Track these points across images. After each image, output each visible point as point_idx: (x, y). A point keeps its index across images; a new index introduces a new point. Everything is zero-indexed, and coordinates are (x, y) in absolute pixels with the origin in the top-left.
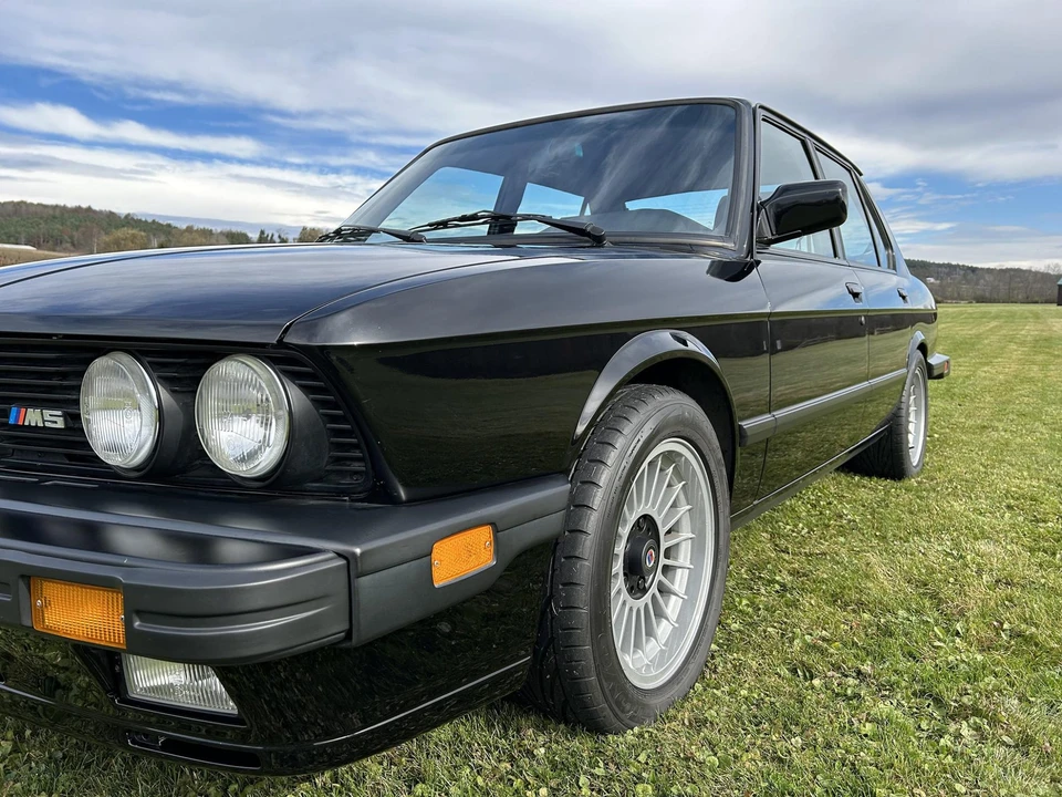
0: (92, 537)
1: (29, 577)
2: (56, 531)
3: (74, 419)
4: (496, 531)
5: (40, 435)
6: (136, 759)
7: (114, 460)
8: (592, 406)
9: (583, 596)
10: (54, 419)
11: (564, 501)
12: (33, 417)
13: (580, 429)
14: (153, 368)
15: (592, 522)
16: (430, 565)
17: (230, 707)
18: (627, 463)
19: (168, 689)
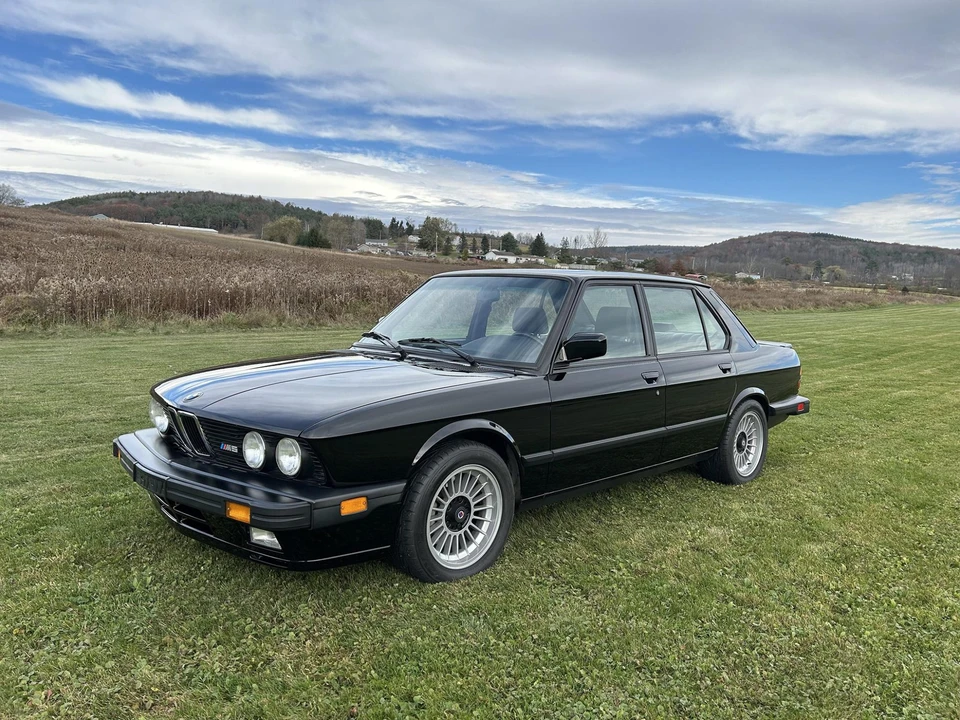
0: (244, 491)
1: (225, 502)
2: (233, 487)
3: (240, 450)
4: (368, 499)
5: (230, 453)
6: (253, 570)
7: (252, 466)
8: (421, 453)
9: (412, 527)
10: (235, 449)
11: (402, 489)
12: (228, 448)
13: (415, 461)
14: (264, 438)
15: (418, 499)
16: (340, 509)
17: (280, 547)
18: (437, 476)
19: (262, 541)
